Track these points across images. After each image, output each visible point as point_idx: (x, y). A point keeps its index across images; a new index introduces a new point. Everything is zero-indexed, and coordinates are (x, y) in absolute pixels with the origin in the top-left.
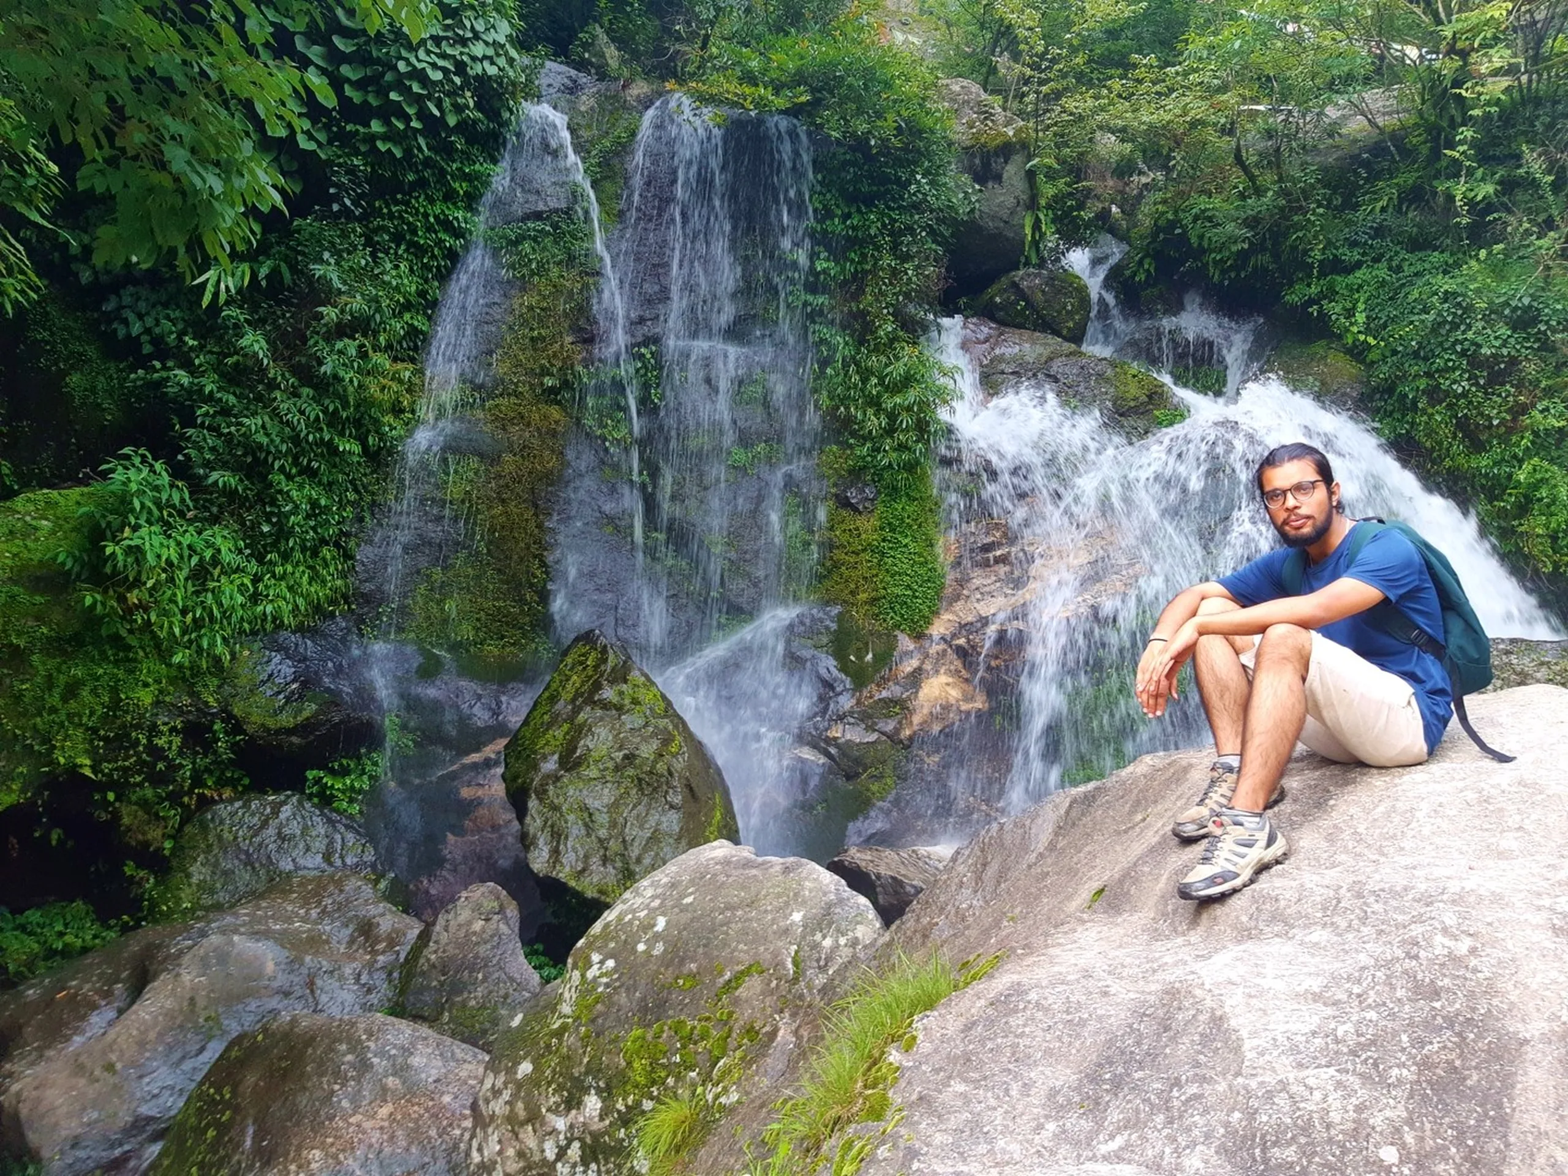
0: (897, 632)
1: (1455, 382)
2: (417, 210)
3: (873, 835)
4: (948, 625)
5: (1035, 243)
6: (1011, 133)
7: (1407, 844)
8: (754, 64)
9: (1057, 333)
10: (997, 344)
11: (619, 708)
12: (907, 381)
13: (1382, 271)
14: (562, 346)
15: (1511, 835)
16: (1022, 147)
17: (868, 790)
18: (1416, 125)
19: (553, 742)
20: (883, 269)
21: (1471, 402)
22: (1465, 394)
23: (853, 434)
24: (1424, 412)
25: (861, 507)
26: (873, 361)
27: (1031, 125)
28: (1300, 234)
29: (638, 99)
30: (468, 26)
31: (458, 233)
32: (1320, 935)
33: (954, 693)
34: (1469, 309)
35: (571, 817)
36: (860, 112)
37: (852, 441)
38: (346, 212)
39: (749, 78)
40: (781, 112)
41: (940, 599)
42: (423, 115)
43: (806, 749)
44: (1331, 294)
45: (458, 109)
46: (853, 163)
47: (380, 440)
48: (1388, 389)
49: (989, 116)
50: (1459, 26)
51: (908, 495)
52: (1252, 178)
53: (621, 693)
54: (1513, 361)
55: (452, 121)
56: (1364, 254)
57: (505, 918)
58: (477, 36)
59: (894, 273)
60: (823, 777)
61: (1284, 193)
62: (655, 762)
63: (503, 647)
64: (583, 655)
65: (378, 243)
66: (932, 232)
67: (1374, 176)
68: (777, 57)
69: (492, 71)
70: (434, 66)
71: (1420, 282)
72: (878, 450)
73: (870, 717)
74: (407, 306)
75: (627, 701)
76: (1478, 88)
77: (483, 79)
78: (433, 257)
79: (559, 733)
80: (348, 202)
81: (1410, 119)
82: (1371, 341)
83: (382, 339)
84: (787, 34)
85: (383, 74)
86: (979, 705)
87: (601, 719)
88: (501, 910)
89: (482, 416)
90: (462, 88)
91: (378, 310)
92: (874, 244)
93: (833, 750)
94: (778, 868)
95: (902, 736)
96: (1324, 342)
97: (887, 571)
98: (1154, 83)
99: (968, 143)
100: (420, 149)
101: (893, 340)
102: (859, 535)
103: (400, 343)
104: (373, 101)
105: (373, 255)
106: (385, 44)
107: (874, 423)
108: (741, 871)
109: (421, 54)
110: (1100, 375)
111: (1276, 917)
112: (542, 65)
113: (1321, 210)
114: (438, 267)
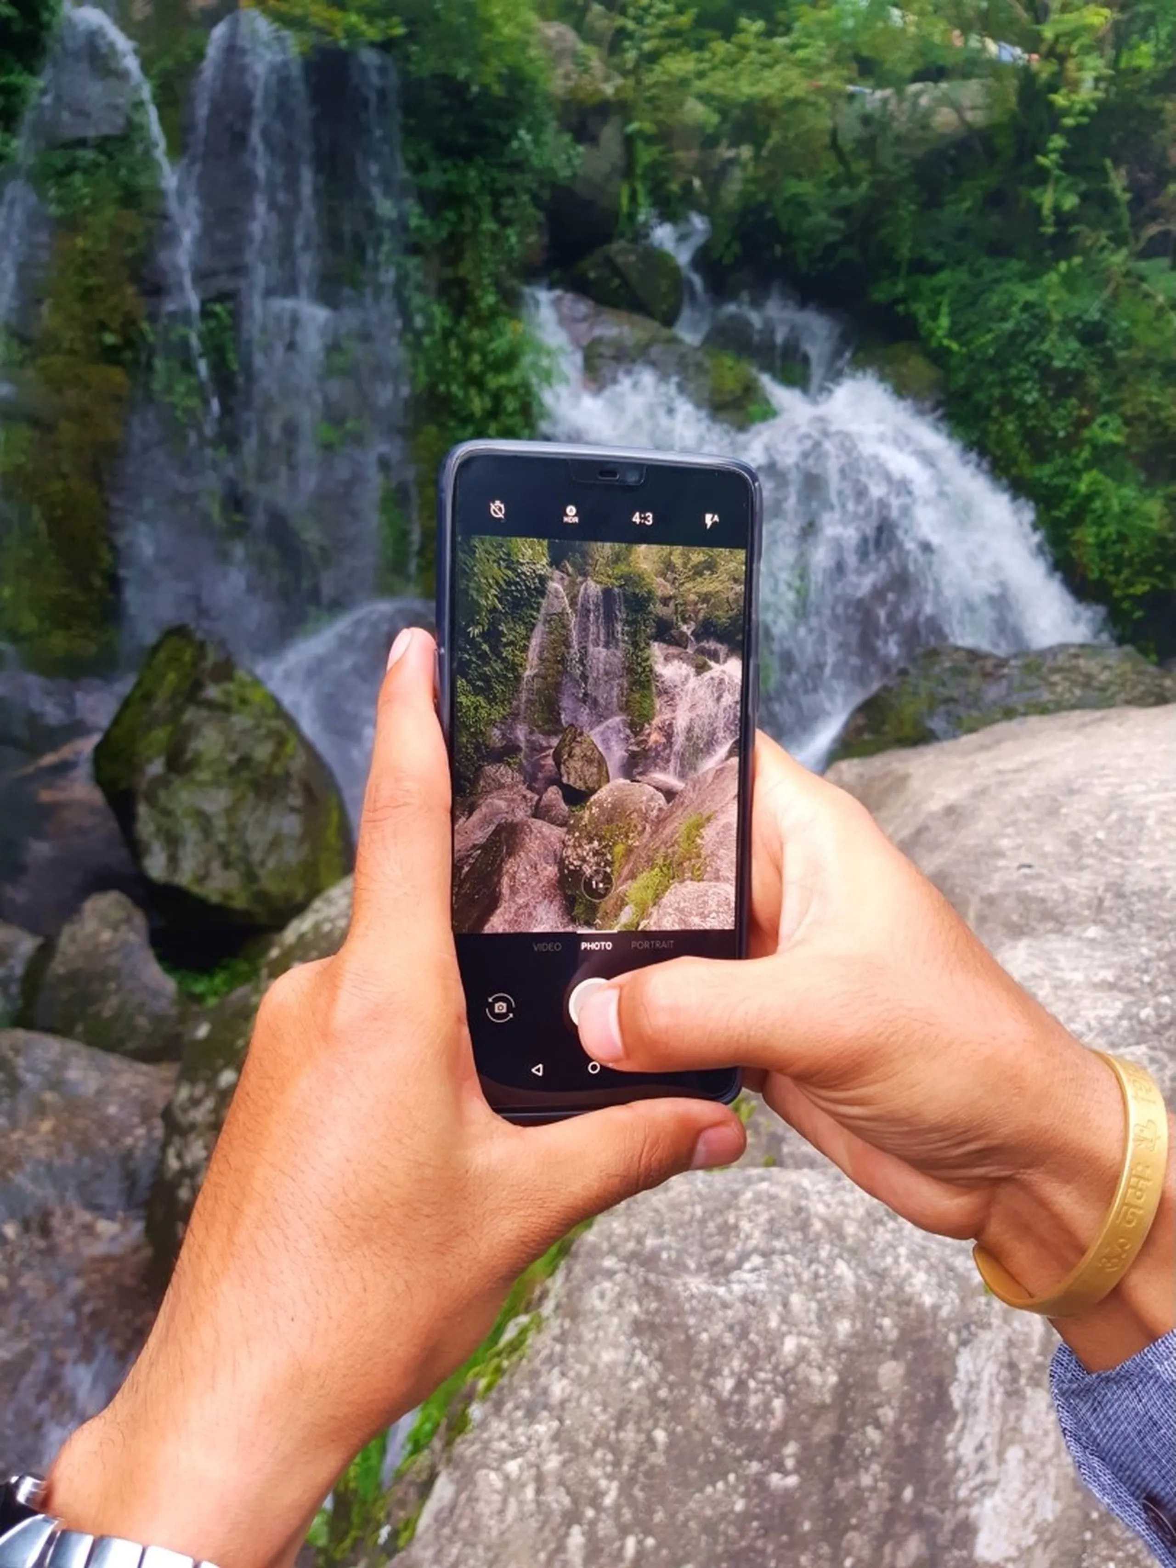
1: (1026, 392)
5: (630, 216)
6: (610, 91)
7: (1144, 849)
9: (652, 315)
10: (595, 324)
11: (226, 708)
12: (510, 359)
14: (122, 298)
16: (621, 108)
18: (1006, 126)
19: (156, 744)
21: (1040, 414)
22: (1035, 405)
24: (996, 420)
26: (476, 335)
27: (631, 85)
28: (891, 229)
32: (1093, 932)
35: (186, 823)
36: (460, 52)
37: (452, 423)
40: (372, 45)
44: (917, 295)
48: (964, 395)
49: (586, 68)
52: (846, 165)
53: (227, 692)
54: (1080, 375)
56: (947, 256)
57: (133, 929)
59: (495, 238)
61: (877, 184)
62: (271, 764)
63: (73, 638)
64: (178, 651)
66: (534, 196)
67: (961, 175)
71: (999, 289)
75: (234, 701)
76: (1073, 97)
79: (161, 735)
82: (955, 346)
87: (208, 720)
88: (128, 920)
89: (34, 377)
92: (474, 204)
96: (907, 344)
98: (760, 53)
99: (565, 98)
101: (494, 313)
107: (477, 403)
110: (698, 366)
111: (1048, 915)
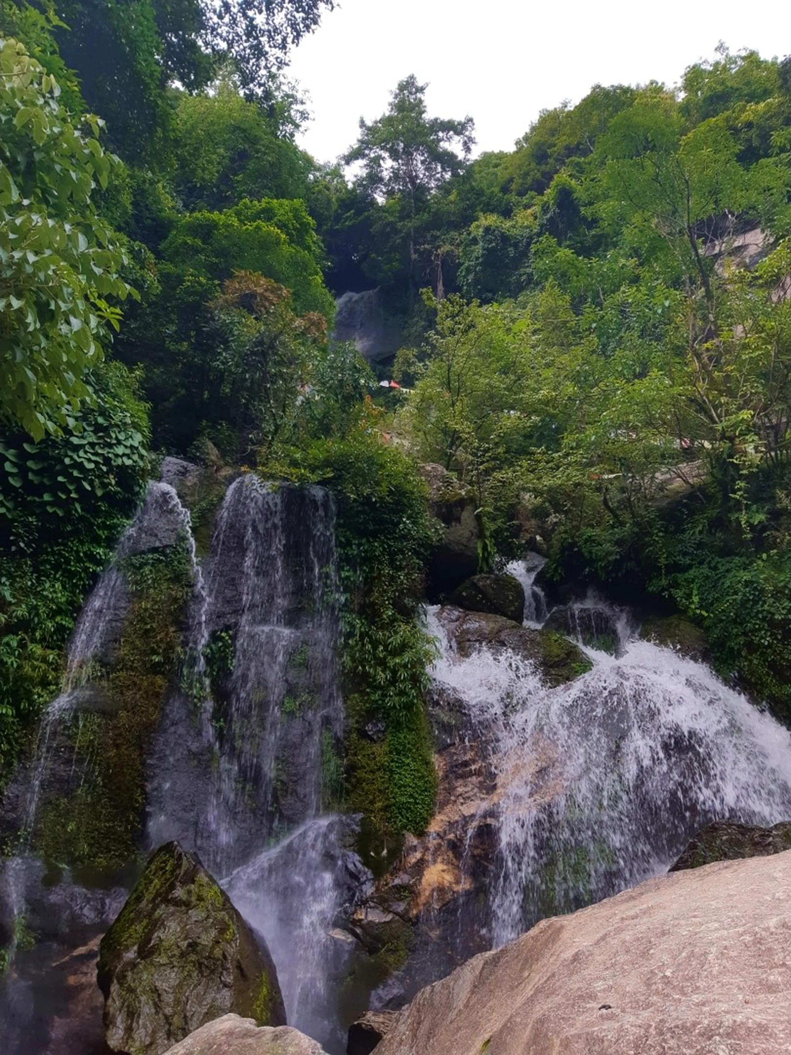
0: (404, 832)
1: (762, 638)
2: (72, 548)
3: (391, 1000)
4: (441, 824)
5: (486, 559)
6: (463, 493)
8: (298, 456)
9: (504, 614)
10: (464, 622)
11: (187, 905)
12: (403, 647)
13: (705, 570)
14: (167, 634)
15: (776, 971)
16: (471, 501)
17: (386, 962)
18: (713, 482)
19: (135, 935)
20: (384, 576)
21: (775, 651)
22: (770, 646)
23: (369, 685)
24: (745, 658)
25: (375, 737)
26: (381, 634)
27: (475, 488)
28: (651, 548)
29: (225, 477)
30: (114, 436)
31: (98, 562)
33: (448, 878)
34: (762, 591)
35: (143, 998)
36: (365, 482)
37: (368, 690)
38: (21, 552)
39: (294, 464)
40: (316, 483)
41: (435, 804)
42: (80, 489)
43: (338, 930)
44: (675, 585)
45: (104, 486)
46: (363, 512)
47: (29, 705)
48: (720, 644)
49: (448, 483)
50: (725, 424)
51: (407, 727)
52: (616, 516)
53: (189, 892)
55: (99, 493)
56: (692, 560)
58: (119, 442)
59: (392, 579)
60: (351, 953)
61: (636, 524)
62: (213, 948)
63: (111, 858)
64: (164, 862)
65: (43, 571)
66: (416, 553)
67: (692, 513)
68: (313, 452)
69: (128, 462)
70: (89, 460)
71: (730, 575)
72: (386, 696)
73: (386, 901)
74: (59, 611)
75: (193, 899)
76: (743, 458)
77: (123, 467)
78: (81, 579)
79: (139, 927)
80: (22, 545)
81: (709, 479)
82: (705, 613)
83: (37, 634)
84: (320, 438)
85: (55, 465)
86: (467, 886)
87: (173, 914)
89: (106, 685)
90: (107, 473)
91: (37, 615)
92: (379, 560)
93: (358, 931)
94: (269, 1036)
95: (411, 916)
96: (676, 616)
97: (395, 784)
98: (547, 462)
99: (438, 500)
100: (76, 510)
101: (393, 620)
102: (374, 758)
103: (51, 636)
104: (46, 481)
105: (38, 579)
106: (58, 448)
107: (382, 676)
108: (240, 1040)
109: (81, 453)
110: (532, 641)
112: (163, 459)
113: (661, 534)
114: (84, 585)
